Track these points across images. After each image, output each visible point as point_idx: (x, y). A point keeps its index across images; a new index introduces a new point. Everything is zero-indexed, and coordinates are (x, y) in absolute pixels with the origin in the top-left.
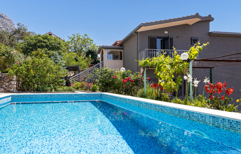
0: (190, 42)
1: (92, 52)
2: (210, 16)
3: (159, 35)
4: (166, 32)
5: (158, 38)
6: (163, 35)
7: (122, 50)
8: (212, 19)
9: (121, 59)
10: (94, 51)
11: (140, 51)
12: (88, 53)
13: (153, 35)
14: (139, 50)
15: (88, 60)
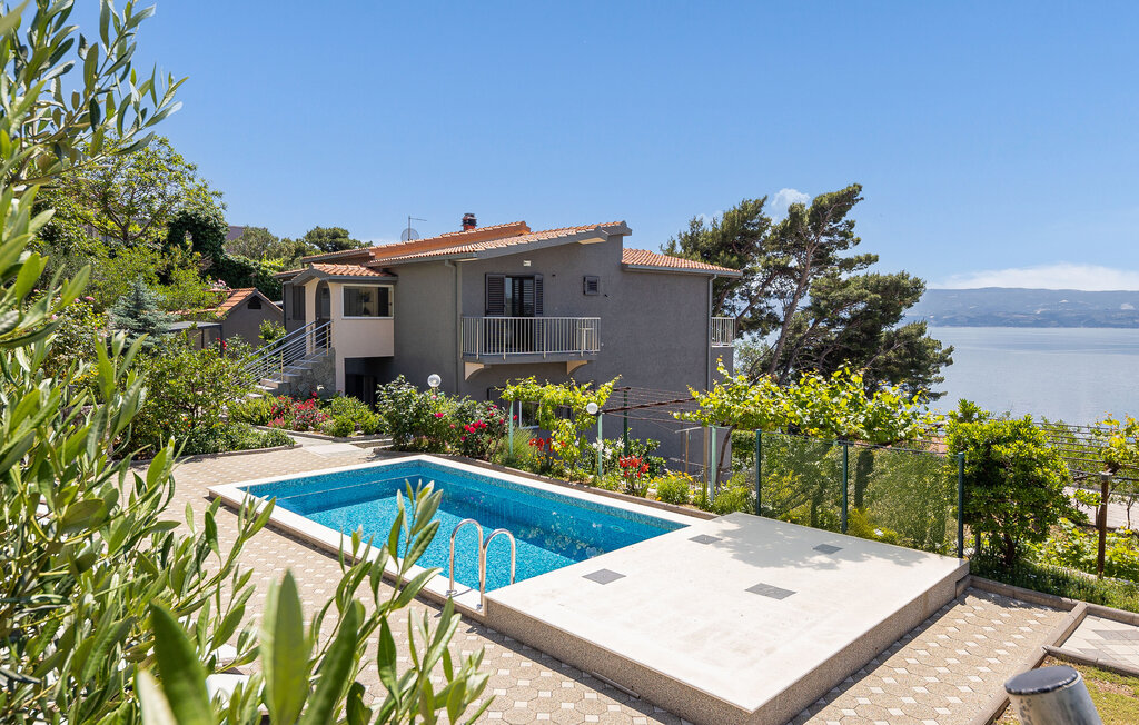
0: (580, 288)
1: (201, 224)
2: (624, 223)
3: (511, 271)
4: (528, 263)
5: (508, 277)
6: (518, 272)
7: (390, 286)
8: (629, 232)
9: (383, 311)
10: (208, 219)
11: (463, 315)
12: (180, 227)
13: (497, 270)
14: (460, 312)
15: (185, 260)
